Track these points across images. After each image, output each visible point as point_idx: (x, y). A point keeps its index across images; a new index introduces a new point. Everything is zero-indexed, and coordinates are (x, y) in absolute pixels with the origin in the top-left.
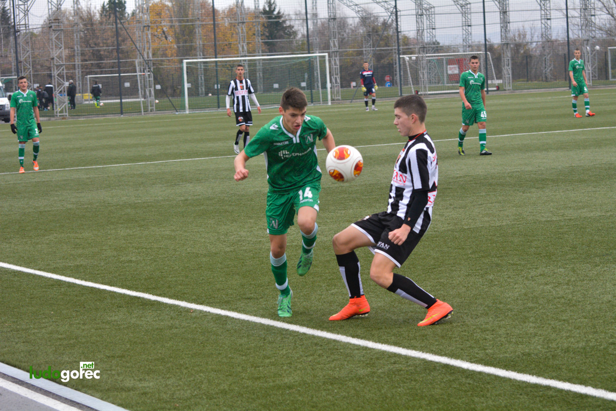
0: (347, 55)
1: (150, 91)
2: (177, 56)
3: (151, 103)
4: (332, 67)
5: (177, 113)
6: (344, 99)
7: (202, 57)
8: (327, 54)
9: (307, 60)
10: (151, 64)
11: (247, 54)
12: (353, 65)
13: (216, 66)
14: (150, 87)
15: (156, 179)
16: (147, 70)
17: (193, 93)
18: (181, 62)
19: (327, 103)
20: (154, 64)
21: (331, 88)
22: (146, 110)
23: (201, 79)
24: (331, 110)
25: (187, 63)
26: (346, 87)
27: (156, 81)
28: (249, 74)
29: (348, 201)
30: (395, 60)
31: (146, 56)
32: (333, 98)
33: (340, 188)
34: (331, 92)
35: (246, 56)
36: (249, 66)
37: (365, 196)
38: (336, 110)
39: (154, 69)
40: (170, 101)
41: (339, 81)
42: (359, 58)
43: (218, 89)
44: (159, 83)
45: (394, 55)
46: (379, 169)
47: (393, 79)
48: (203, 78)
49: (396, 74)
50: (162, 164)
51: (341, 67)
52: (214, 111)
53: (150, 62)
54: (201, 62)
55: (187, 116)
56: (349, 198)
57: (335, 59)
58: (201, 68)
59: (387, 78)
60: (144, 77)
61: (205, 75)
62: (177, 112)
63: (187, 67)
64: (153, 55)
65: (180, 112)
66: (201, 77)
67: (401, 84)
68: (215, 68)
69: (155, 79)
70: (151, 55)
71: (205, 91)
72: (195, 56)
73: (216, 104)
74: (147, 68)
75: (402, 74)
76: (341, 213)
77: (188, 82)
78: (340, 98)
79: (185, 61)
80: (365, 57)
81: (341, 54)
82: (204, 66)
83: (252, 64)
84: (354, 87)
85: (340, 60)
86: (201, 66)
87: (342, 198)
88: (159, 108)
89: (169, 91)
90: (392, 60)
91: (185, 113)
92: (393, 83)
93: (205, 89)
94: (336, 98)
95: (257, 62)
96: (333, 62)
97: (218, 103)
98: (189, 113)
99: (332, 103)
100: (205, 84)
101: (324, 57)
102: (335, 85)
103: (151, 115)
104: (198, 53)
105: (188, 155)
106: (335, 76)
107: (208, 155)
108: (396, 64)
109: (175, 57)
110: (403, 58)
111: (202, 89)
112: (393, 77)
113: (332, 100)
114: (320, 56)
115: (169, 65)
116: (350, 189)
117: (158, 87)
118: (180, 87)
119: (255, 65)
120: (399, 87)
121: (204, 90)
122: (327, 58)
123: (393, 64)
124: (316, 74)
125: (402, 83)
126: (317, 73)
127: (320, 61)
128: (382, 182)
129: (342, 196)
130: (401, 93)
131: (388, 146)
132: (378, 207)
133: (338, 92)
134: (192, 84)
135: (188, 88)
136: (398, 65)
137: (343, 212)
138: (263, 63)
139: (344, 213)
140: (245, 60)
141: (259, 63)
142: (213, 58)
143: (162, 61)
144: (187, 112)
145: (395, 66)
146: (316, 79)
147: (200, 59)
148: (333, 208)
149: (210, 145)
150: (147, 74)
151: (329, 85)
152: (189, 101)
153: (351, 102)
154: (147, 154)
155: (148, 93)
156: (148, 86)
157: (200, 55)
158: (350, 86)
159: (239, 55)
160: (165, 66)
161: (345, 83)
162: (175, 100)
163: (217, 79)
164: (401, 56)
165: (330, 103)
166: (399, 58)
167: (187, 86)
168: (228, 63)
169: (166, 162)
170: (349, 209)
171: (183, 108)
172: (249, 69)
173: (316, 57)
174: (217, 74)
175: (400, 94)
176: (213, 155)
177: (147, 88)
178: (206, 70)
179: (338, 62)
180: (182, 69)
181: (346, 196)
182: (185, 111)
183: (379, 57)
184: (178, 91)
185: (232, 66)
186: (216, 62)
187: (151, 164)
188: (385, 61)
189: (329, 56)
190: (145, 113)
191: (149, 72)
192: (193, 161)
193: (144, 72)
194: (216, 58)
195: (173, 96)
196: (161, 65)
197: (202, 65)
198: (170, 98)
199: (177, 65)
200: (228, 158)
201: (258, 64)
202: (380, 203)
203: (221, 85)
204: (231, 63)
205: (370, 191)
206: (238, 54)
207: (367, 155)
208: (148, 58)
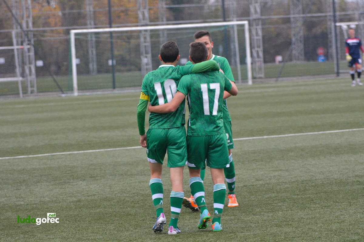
0: (270, 23)
1: (30, 69)
2: (62, 25)
3: (31, 83)
4: (252, 38)
5: (63, 95)
6: (268, 76)
7: (93, 26)
8: (246, 23)
9: (222, 29)
10: (31, 35)
11: (149, 23)
12: (278, 35)
13: (111, 37)
14: (30, 63)
15: (41, 176)
16: (27, 42)
17: (83, 70)
18: (68, 33)
19: (247, 82)
20: (34, 35)
21: (252, 64)
22: (25, 92)
23: (92, 53)
24: (252, 91)
25: (76, 34)
26: (270, 62)
27: (38, 57)
28: (152, 47)
29: (277, 202)
30: (330, 29)
31: (24, 25)
32: (255, 75)
33: (266, 185)
34: (253, 69)
35: (147, 25)
36: (151, 37)
37: (298, 195)
38: (258, 91)
39: (34, 41)
40: (55, 81)
41: (261, 54)
42: (284, 26)
43: (113, 66)
44: (40, 59)
45: (329, 23)
46: (313, 162)
47: (328, 52)
48: (94, 52)
49: (331, 47)
50: (47, 158)
51: (263, 37)
52: (108, 93)
53: (30, 33)
54: (92, 33)
55: (76, 99)
56: (277, 198)
57: (256, 29)
58: (92, 40)
59: (320, 51)
60: (22, 52)
61: (97, 49)
62: (63, 93)
63: (76, 40)
64: (34, 23)
65: (67, 93)
66: (92, 51)
67: (337, 59)
68: (109, 40)
69: (36, 53)
70: (30, 25)
71: (98, 68)
72: (84, 25)
73: (111, 84)
74: (26, 39)
75: (339, 45)
76: (268, 216)
77: (77, 57)
78: (262, 76)
79: (73, 32)
80: (293, 25)
81: (264, 23)
82: (96, 38)
83: (154, 34)
84: (280, 62)
85: (263, 29)
86: (91, 37)
87: (268, 198)
88: (42, 90)
89: (53, 68)
90: (326, 28)
91: (72, 95)
92: (327, 56)
93: (97, 65)
94: (258, 76)
95: (161, 33)
96: (254, 32)
97: (114, 82)
98: (78, 96)
99: (253, 82)
100: (97, 59)
101: (243, 26)
102: (257, 60)
103: (32, 98)
104: (88, 22)
105: (80, 146)
106: (256, 49)
107: (103, 147)
108: (331, 33)
109: (60, 26)
110: (340, 27)
111: (93, 66)
112: (328, 50)
113: (254, 78)
114: (239, 26)
115: (53, 36)
116: (279, 187)
117: (40, 63)
118: (65, 63)
119: (158, 36)
120: (335, 62)
121: (95, 66)
122: (247, 27)
123: (327, 34)
124: (232, 47)
125: (339, 57)
126: (234, 46)
127: (238, 31)
128: (317, 178)
129: (268, 196)
130: (338, 69)
131: (323, 134)
132: (312, 209)
133: (260, 69)
134: (81, 60)
135: (77, 66)
136: (333, 34)
137: (271, 215)
138: (168, 34)
139: (272, 217)
140: (146, 31)
141: (163, 34)
142: (107, 28)
143: (44, 31)
144: (76, 94)
145: (329, 36)
146: (232, 53)
147: (91, 28)
148: (258, 210)
149: (105, 134)
150: (26, 47)
151: (249, 60)
152: (78, 80)
153: (276, 81)
154: (29, 145)
155: (27, 71)
156: (28, 62)
157: (91, 24)
158: (274, 61)
159: (139, 24)
160: (48, 38)
161: (269, 58)
162: (60, 79)
163: (112, 54)
164: (338, 24)
165: (250, 82)
166: (335, 27)
167: (75, 61)
168: (125, 34)
169: (52, 156)
170: (278, 211)
171: (71, 89)
172: (151, 42)
173: (233, 26)
174: (112, 47)
175: (336, 70)
176: (110, 147)
177: (26, 64)
178: (98, 43)
179: (260, 32)
180: (68, 41)
181: (274, 195)
182: (73, 93)
183: (310, 25)
184: (64, 68)
185: (129, 38)
186: (111, 33)
187: (34, 157)
188: (317, 30)
189: (250, 25)
190: (25, 95)
191: (28, 44)
192: (85, 154)
193: (22, 45)
194: (111, 27)
195: (57, 74)
196: (43, 36)
197: (94, 36)
198: (55, 77)
199: (64, 37)
200: (128, 150)
201: (161, 35)
202: (315, 203)
203: (117, 61)
204: (128, 34)
205: (302, 189)
206: (137, 22)
207: (297, 145)
208: (27, 27)
